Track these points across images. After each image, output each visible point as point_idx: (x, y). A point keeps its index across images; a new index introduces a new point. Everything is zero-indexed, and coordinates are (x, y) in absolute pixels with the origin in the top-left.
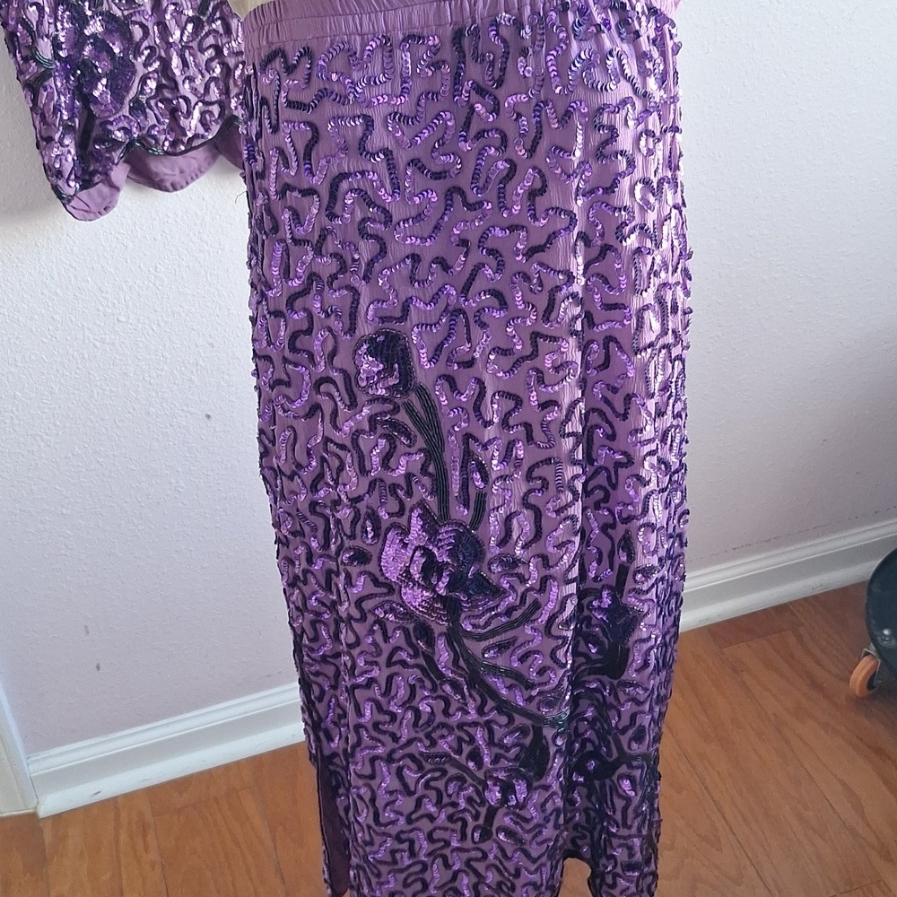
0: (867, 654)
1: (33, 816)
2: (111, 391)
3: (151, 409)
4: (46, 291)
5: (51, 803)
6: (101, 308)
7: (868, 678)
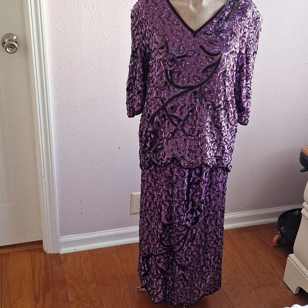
0: (278, 234)
1: (59, 254)
2: (99, 138)
3: (107, 144)
4: (90, 111)
5: (64, 250)
6: (101, 116)
7: (278, 240)
